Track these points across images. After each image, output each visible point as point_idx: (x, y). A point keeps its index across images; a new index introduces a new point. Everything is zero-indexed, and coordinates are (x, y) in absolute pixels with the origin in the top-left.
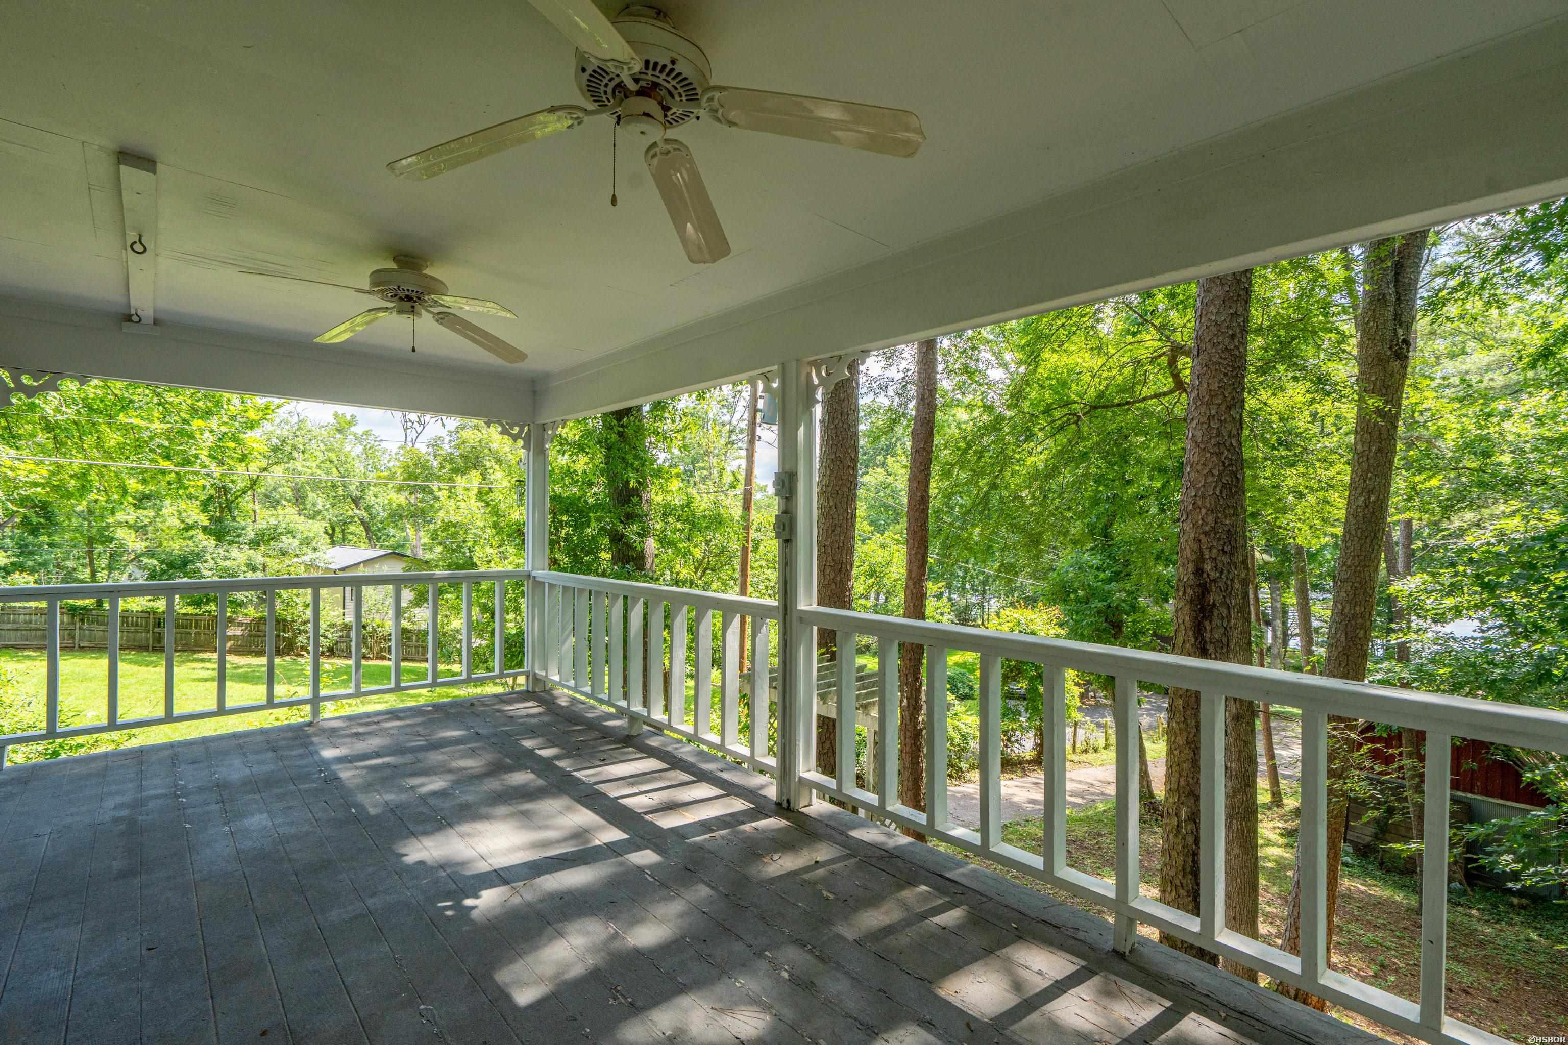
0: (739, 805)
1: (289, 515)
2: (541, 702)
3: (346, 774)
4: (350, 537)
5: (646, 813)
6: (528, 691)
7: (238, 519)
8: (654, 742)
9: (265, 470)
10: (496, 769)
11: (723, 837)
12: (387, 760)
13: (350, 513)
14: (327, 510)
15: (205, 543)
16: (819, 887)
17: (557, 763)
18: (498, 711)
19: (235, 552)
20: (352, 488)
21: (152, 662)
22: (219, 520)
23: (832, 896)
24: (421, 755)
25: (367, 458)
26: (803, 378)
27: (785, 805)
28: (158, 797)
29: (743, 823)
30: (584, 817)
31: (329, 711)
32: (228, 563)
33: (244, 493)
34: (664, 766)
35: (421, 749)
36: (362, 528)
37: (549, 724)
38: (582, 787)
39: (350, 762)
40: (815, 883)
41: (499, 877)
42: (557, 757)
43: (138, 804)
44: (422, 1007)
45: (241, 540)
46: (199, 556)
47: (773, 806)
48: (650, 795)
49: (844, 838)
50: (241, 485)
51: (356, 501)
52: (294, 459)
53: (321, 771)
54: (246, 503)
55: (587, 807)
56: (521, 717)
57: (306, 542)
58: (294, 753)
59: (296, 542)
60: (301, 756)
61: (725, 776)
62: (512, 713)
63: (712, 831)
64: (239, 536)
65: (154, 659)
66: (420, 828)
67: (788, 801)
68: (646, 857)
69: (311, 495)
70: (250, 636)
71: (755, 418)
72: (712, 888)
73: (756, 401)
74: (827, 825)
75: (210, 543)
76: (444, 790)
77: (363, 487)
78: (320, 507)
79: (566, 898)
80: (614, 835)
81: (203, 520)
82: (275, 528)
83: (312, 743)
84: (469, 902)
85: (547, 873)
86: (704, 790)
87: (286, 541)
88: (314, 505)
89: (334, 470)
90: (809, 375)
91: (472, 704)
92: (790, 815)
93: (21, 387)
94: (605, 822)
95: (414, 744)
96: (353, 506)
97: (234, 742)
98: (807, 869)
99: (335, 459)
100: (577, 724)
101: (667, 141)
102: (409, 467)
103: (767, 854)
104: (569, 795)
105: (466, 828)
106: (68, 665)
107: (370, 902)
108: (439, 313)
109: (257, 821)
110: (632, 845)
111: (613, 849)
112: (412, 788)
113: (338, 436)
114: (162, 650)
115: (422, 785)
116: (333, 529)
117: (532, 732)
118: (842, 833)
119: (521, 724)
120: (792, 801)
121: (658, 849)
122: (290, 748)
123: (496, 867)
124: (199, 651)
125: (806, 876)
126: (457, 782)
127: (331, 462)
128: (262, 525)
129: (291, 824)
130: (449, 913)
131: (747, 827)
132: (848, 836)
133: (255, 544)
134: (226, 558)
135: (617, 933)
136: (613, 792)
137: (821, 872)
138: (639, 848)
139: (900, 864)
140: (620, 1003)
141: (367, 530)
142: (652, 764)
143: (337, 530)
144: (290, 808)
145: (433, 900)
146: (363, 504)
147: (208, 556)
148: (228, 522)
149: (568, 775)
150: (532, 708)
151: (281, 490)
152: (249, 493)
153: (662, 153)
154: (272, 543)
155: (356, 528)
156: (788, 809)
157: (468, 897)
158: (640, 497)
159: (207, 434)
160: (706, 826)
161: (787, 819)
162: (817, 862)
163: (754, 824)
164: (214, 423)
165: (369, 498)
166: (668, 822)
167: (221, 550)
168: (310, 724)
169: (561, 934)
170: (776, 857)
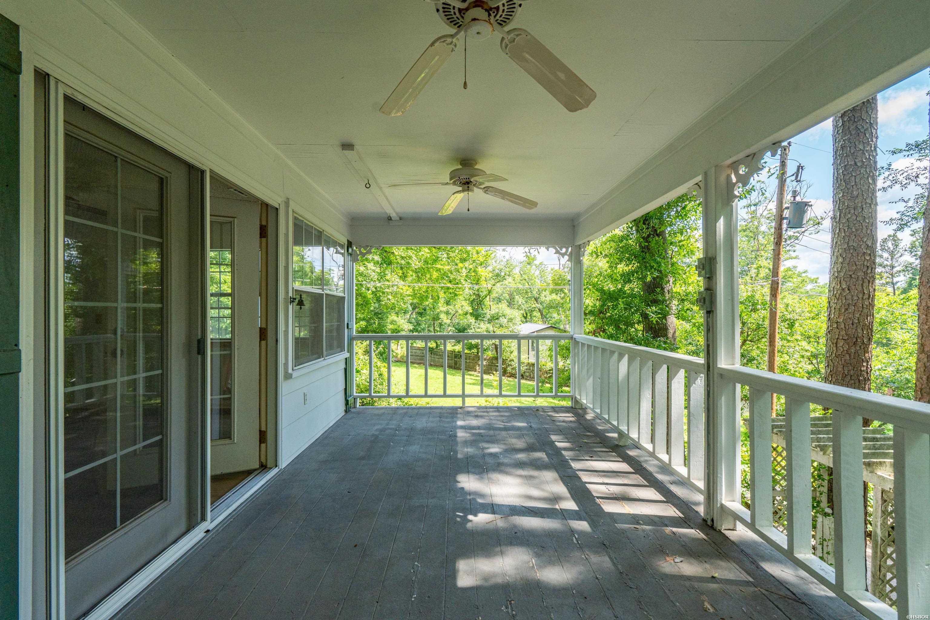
0: (671, 511)
1: (503, 307)
2: (576, 414)
3: (461, 434)
4: (534, 318)
5: (598, 498)
6: (572, 407)
7: (484, 309)
8: (631, 453)
9: (494, 285)
10: (530, 448)
11: (644, 531)
12: (482, 431)
13: (534, 306)
14: (523, 304)
15: (471, 321)
16: (704, 597)
17: (563, 452)
18: (549, 416)
19: (482, 325)
20: (535, 292)
21: (453, 374)
22: (477, 310)
23: (712, 610)
24: (497, 432)
25: (541, 277)
26: (723, 178)
27: (709, 523)
28: (391, 429)
29: (666, 526)
30: (561, 489)
31: (470, 402)
32: (479, 330)
33: (486, 297)
34: (631, 470)
35: (500, 429)
36: (539, 314)
37: (573, 429)
38: (570, 470)
39: (466, 429)
40: (702, 593)
41: (492, 508)
42: (565, 449)
43: (382, 430)
44: (416, 563)
45: (485, 319)
46: (469, 326)
47: (700, 521)
48: (608, 486)
49: (753, 567)
50: (485, 293)
51: (536, 299)
52: (505, 279)
53: (451, 431)
54: (487, 301)
55: (564, 483)
56: (560, 421)
57: (511, 320)
58: (447, 420)
59: (506, 320)
60: (448, 422)
61: (674, 489)
62: (555, 419)
63: (638, 523)
64: (484, 317)
65: (454, 372)
66: (473, 470)
67: (712, 520)
68: (583, 526)
69: (517, 297)
70: (489, 365)
71: (780, 225)
72: (614, 564)
73: (782, 211)
74: (742, 551)
75: (472, 320)
76: (497, 453)
77: (540, 292)
78: (520, 303)
79: (518, 534)
80: (570, 505)
81: (470, 310)
82: (498, 313)
83: (456, 417)
84: (470, 517)
85: (517, 515)
86: (651, 494)
87: (503, 321)
88: (518, 302)
89: (527, 284)
90: (729, 177)
91: (537, 410)
92: (712, 532)
93: (361, 253)
94: (568, 495)
95: (498, 426)
96: (535, 302)
97: (428, 411)
98: (701, 579)
99: (527, 278)
100: (589, 432)
101: (509, 32)
102: (555, 280)
103: (672, 555)
104: (558, 472)
105: (495, 476)
106: (432, 372)
107: (430, 500)
108: (484, 188)
109: (414, 448)
110: (576, 515)
111: (564, 514)
112: (484, 448)
113: (528, 266)
114: (459, 369)
115: (488, 448)
116: (527, 314)
117: (560, 431)
118: (754, 562)
119: (557, 426)
120: (715, 521)
121: (592, 524)
122: (447, 417)
123: (494, 503)
124: (470, 371)
125: (696, 585)
126: (506, 451)
127: (525, 280)
128: (493, 312)
129: (425, 453)
130: (458, 519)
131: (668, 530)
132: (758, 567)
133: (490, 321)
134: (479, 328)
135: (533, 567)
136: (585, 478)
137: (714, 586)
138: (580, 519)
139: (804, 610)
140: (508, 612)
141: (542, 314)
142: (624, 467)
143: (529, 315)
144: (429, 445)
145: (455, 510)
146: (539, 300)
147: (472, 327)
148: (480, 311)
149: (566, 461)
150: (569, 417)
151: (504, 295)
152: (488, 297)
153: (510, 42)
154: (496, 321)
155: (537, 314)
156: (712, 527)
157: (471, 514)
158: (663, 289)
159: (464, 269)
160: (636, 519)
161: (707, 535)
162: (713, 577)
163: (674, 529)
164: (467, 264)
165: (542, 298)
166: (610, 508)
167: (477, 324)
168: (461, 408)
169: (502, 553)
170: (678, 560)
